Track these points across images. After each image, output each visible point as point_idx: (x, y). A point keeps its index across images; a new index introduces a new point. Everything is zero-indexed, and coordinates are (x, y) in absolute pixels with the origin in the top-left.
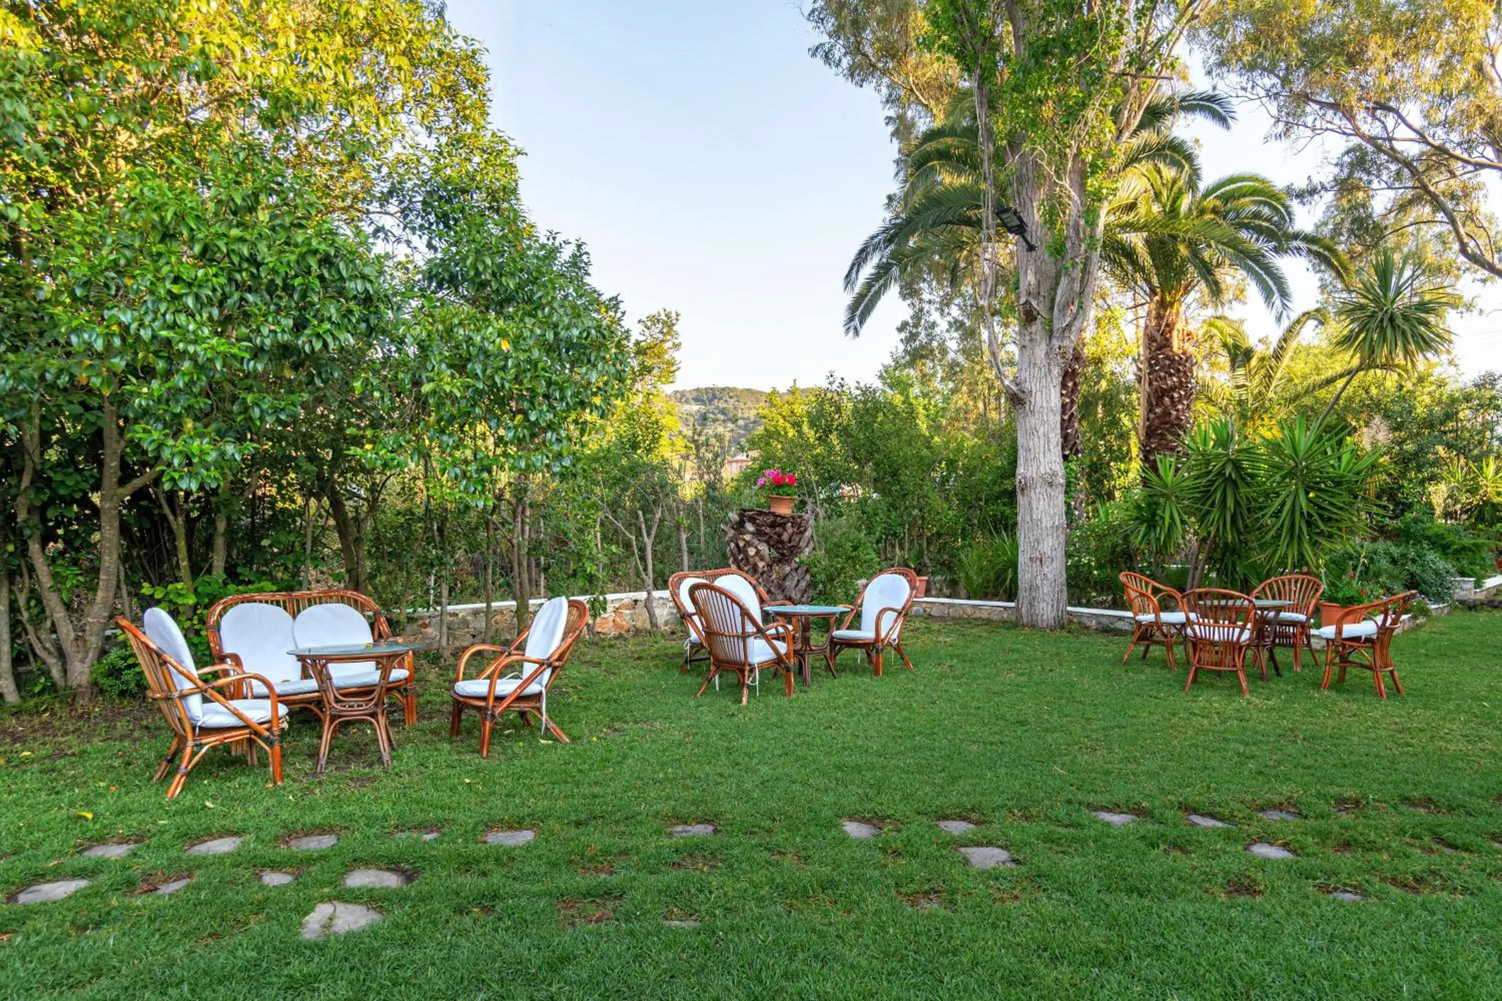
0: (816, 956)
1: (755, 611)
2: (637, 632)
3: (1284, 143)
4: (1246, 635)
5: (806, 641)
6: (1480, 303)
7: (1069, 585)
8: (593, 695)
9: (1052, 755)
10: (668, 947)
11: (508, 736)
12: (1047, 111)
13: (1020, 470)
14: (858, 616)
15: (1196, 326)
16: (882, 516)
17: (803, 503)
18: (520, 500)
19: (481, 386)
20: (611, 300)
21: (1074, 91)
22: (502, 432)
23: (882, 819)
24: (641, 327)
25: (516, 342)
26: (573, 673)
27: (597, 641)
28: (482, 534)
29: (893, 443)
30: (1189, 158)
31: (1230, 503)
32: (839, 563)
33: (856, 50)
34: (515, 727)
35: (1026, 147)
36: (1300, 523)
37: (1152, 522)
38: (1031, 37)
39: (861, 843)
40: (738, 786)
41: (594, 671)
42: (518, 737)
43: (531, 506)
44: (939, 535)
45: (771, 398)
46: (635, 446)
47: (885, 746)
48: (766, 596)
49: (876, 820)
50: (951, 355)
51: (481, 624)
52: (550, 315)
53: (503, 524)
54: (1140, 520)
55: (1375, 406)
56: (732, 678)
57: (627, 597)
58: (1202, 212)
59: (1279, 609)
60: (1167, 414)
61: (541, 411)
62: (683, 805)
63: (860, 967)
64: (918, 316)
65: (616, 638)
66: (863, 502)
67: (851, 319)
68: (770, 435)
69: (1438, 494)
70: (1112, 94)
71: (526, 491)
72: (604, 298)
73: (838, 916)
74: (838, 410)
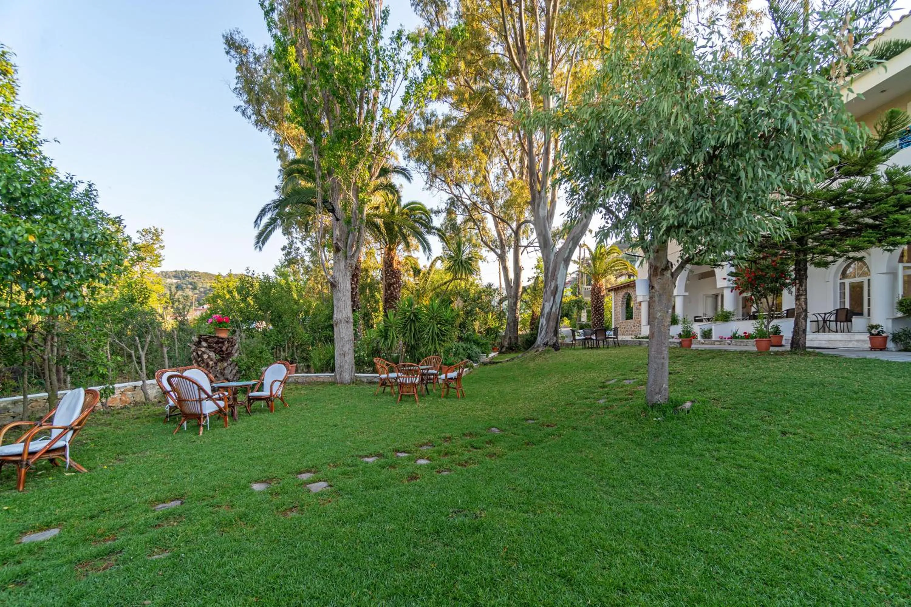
0: (235, 552)
1: (207, 387)
2: (136, 404)
3: (428, 192)
4: (417, 380)
5: (235, 399)
6: (488, 259)
7: (356, 364)
8: (105, 442)
9: (347, 437)
10: (150, 571)
11: (40, 475)
12: (343, 161)
13: (335, 316)
14: (262, 385)
15: (402, 259)
16: (274, 337)
17: (234, 331)
18: (49, 332)
19: (12, 262)
20: (116, 218)
21: (353, 156)
22: (31, 291)
23: (271, 479)
24: (138, 235)
25: (41, 237)
26: (91, 431)
27: (109, 411)
28: (19, 353)
29: (279, 303)
30: (397, 192)
31: (413, 329)
32: (252, 360)
33: (258, 113)
34: (46, 469)
35: (335, 176)
36: (435, 337)
37: (386, 337)
38: (335, 128)
39: (261, 493)
40: (196, 477)
41: (105, 429)
42: (48, 475)
43: (58, 335)
44: (301, 345)
45: (217, 278)
46: (133, 301)
47: (274, 445)
48: (213, 379)
49: (268, 481)
50: (306, 263)
51: (20, 409)
52: (68, 223)
53: (36, 347)
54: (382, 336)
55: (459, 293)
56: (194, 422)
57: (129, 385)
58: (403, 214)
59: (428, 369)
60: (392, 293)
61: (61, 280)
62: (163, 493)
63: (257, 551)
64: (291, 244)
65: (122, 408)
66: (265, 330)
67: (258, 243)
68: (215, 298)
69: (477, 324)
70: (368, 160)
71: (53, 326)
72: (111, 216)
73: (248, 530)
74: (252, 286)
